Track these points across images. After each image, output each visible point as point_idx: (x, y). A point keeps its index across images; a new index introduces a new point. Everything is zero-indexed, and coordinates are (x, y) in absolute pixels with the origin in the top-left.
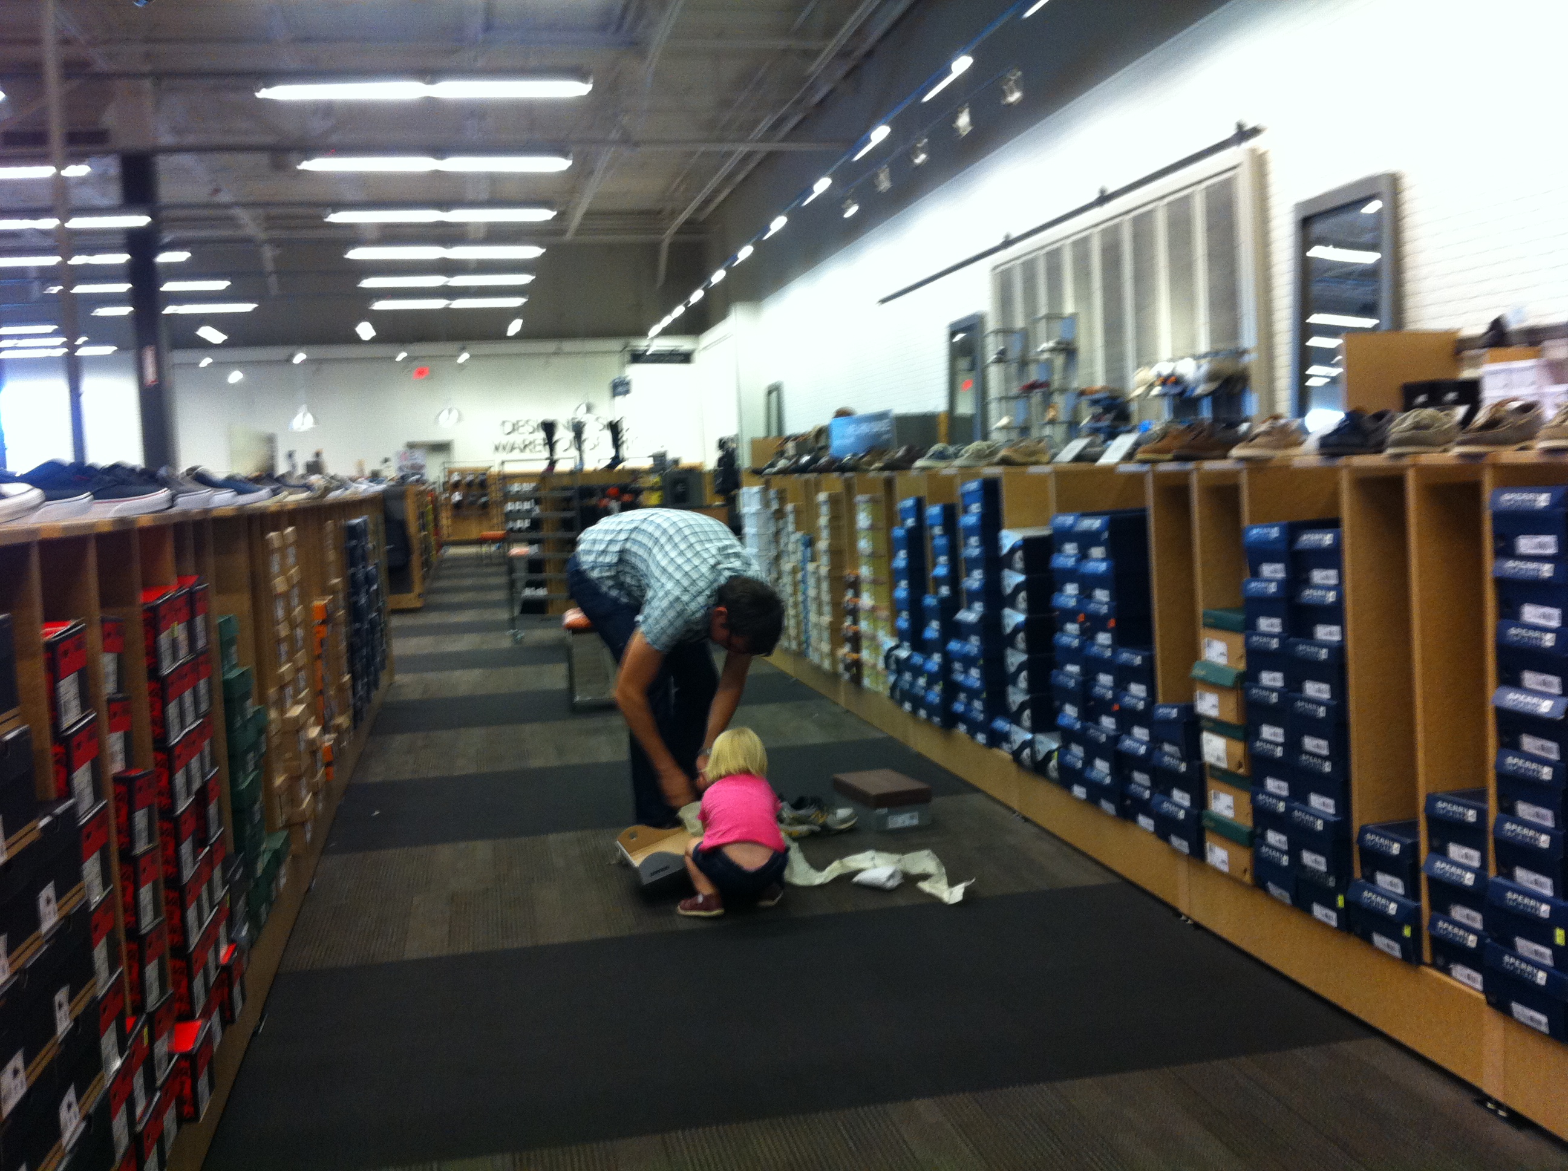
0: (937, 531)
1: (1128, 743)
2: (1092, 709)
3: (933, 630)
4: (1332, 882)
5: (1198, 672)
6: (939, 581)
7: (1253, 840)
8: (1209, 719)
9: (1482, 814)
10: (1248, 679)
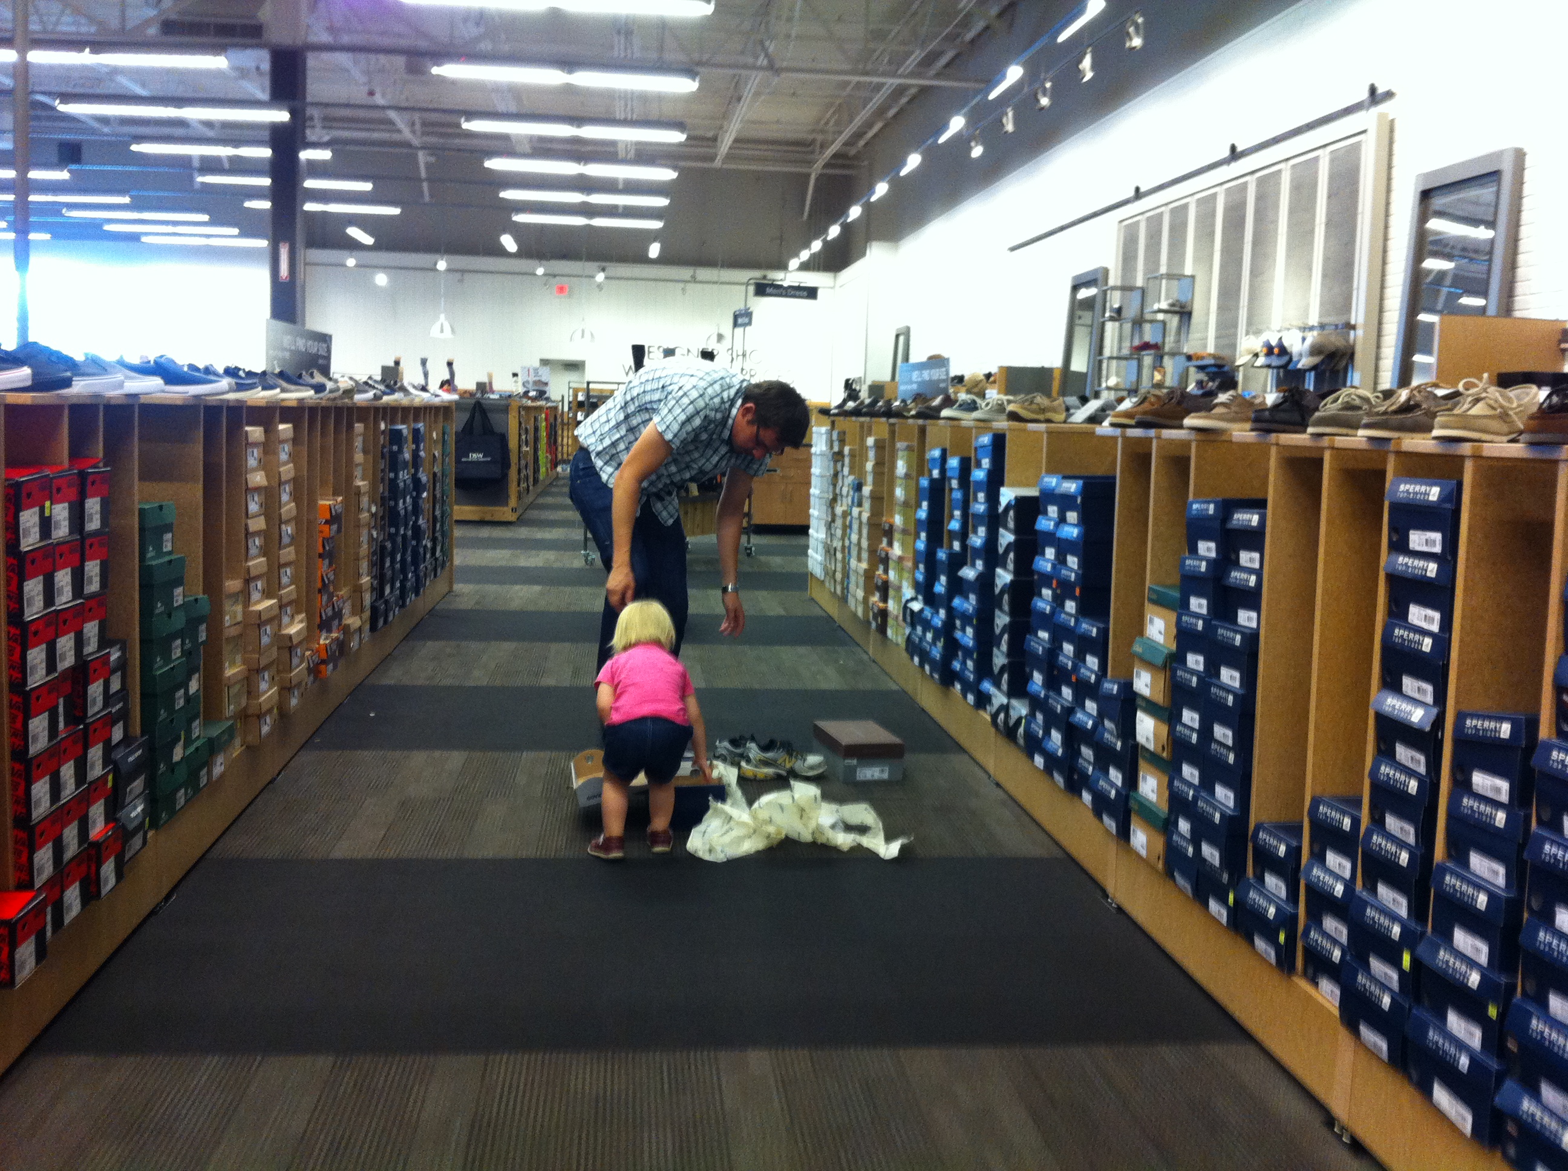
0: (955, 483)
1: (1080, 716)
2: (1055, 678)
3: (941, 586)
4: (1225, 877)
5: (1137, 648)
6: (952, 535)
7: (1167, 827)
8: (1144, 698)
9: (1356, 822)
10: (1177, 659)
